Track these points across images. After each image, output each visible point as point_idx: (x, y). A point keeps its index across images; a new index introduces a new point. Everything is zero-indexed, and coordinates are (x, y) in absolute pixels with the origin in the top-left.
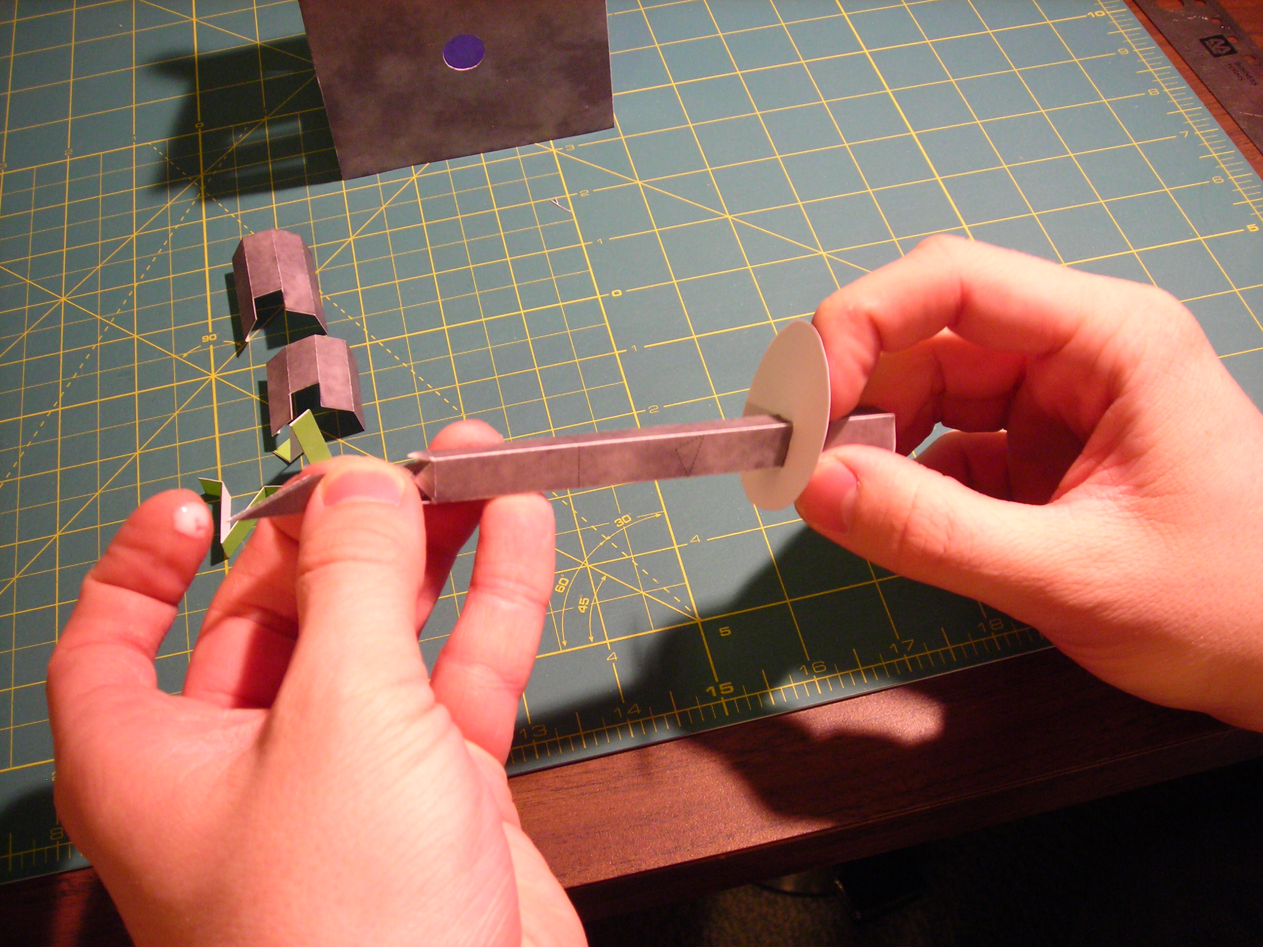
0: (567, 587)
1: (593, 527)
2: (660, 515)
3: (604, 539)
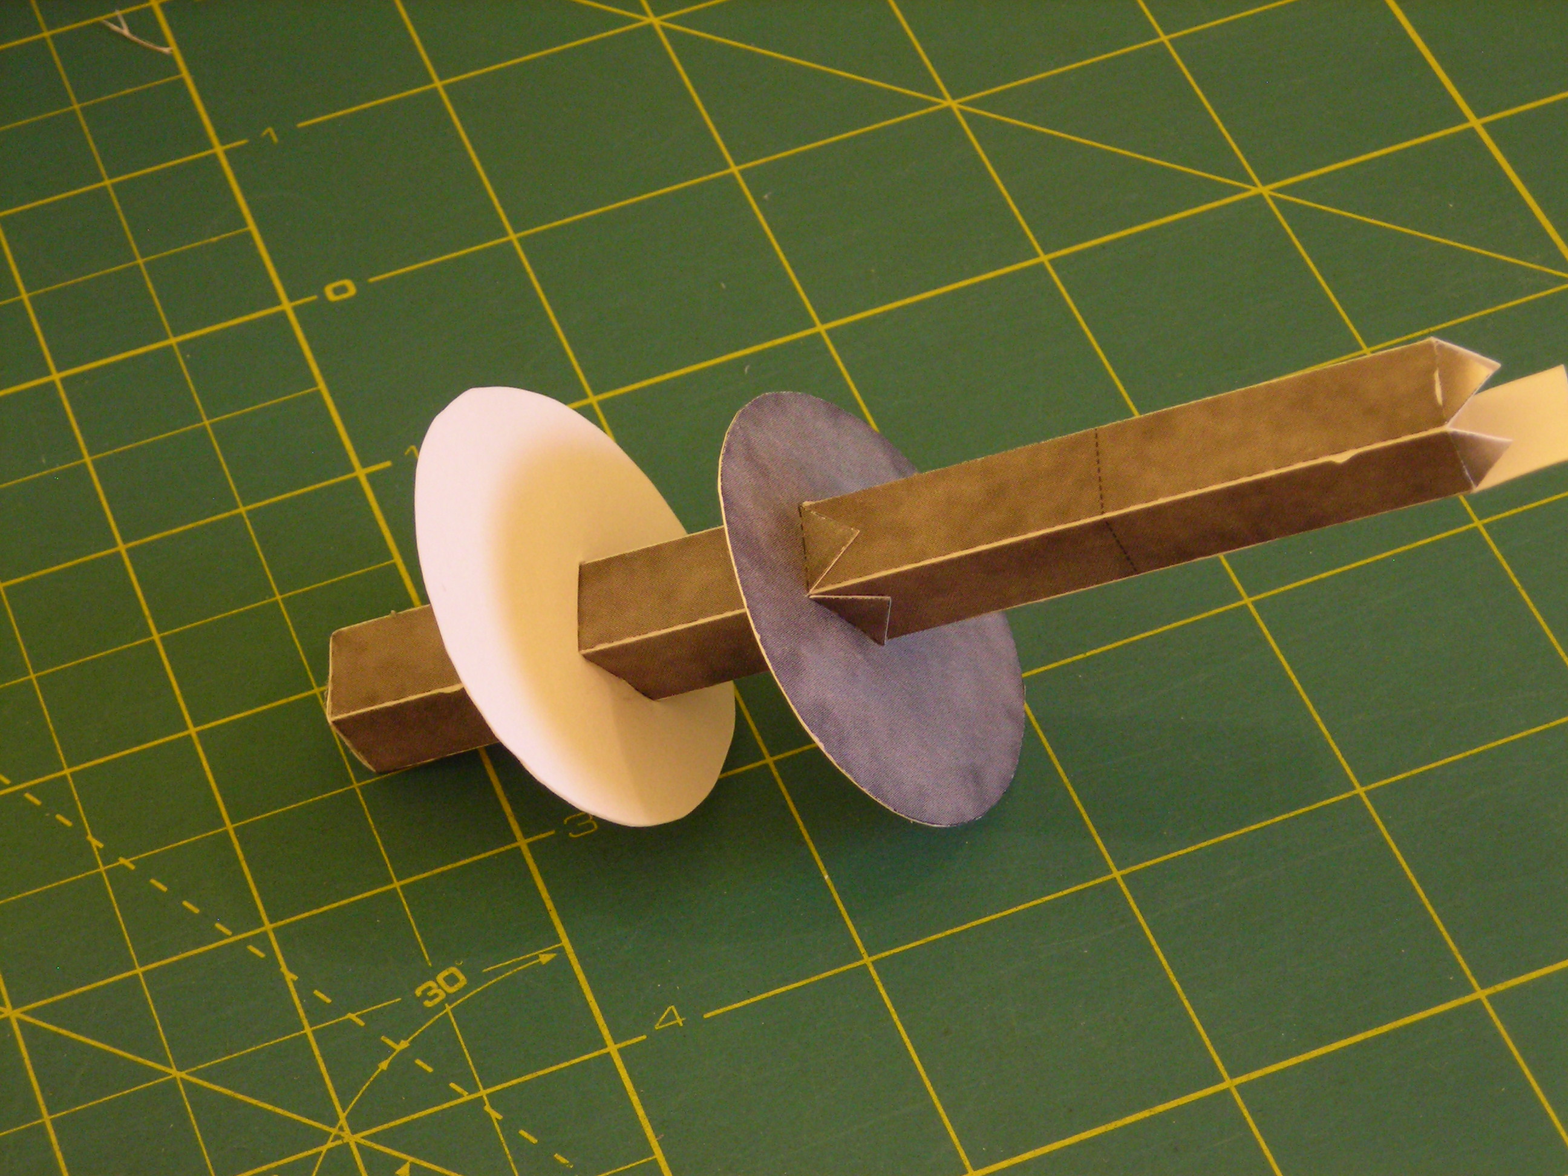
1: (352, 1016)
2: (553, 956)
3: (390, 1050)
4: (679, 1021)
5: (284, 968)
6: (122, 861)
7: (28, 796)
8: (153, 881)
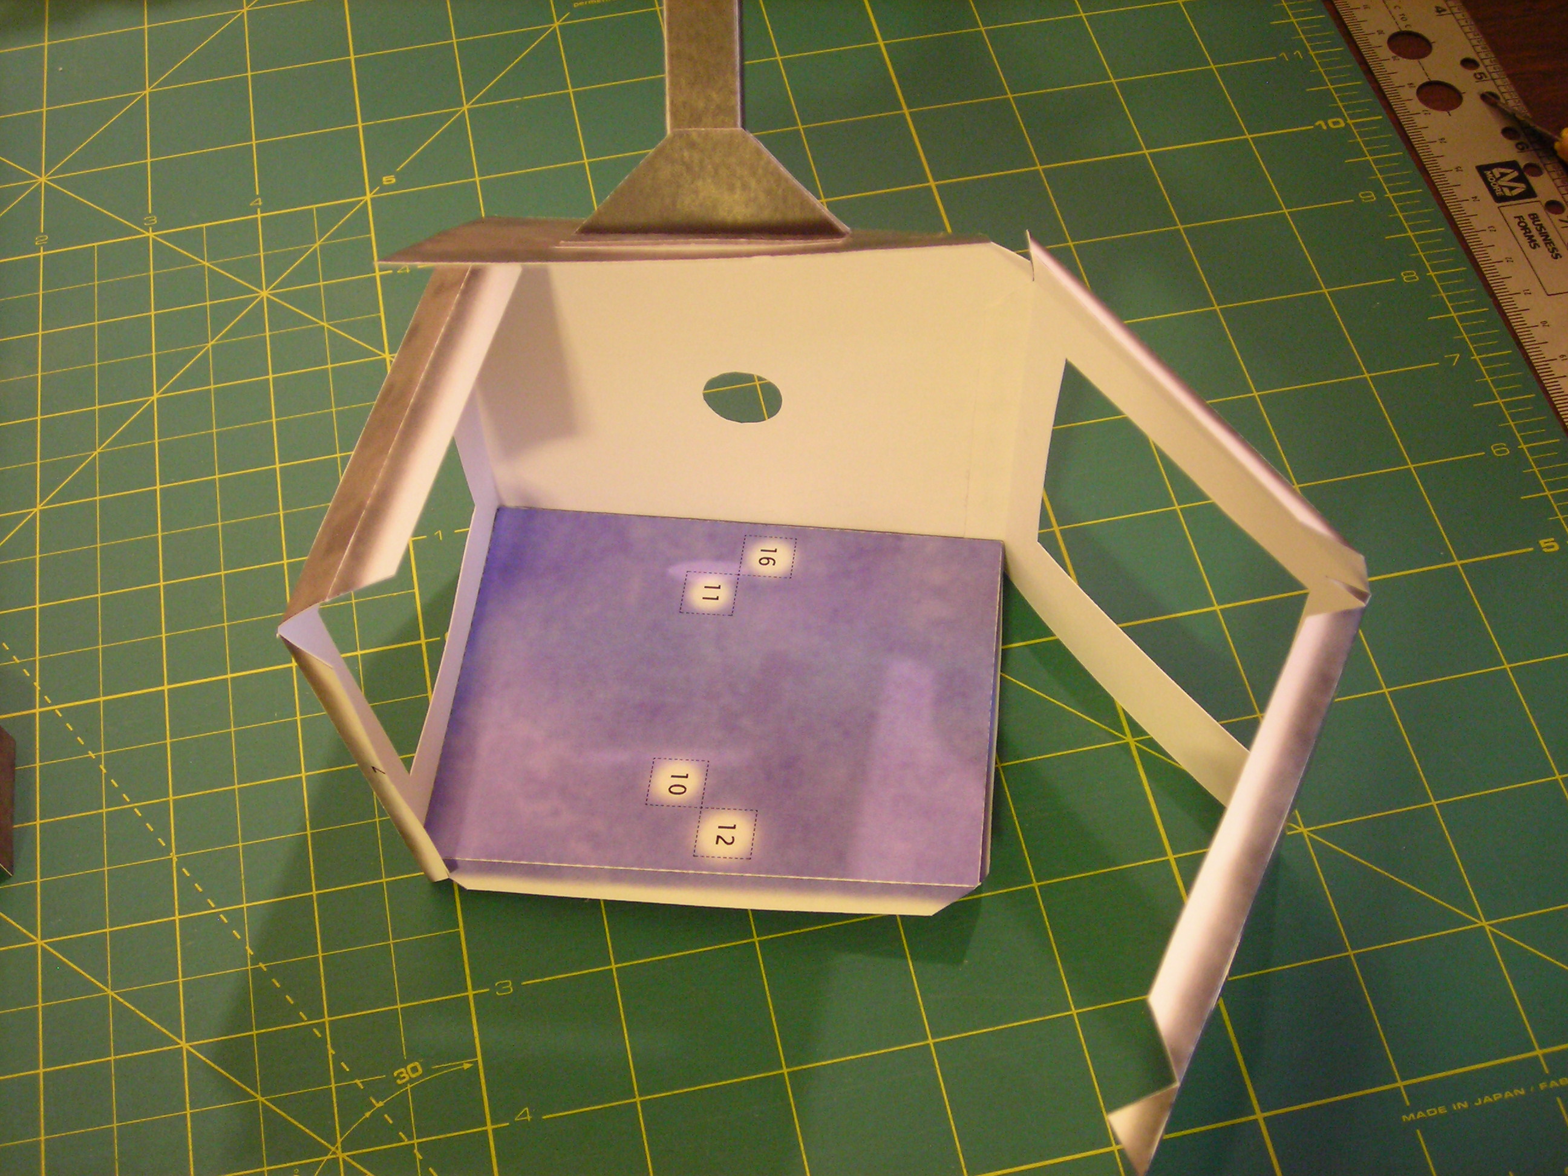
1: (358, 1081)
2: (471, 1065)
3: (373, 1106)
4: (529, 1118)
5: (329, 1046)
6: (261, 965)
7: (222, 916)
8: (274, 980)
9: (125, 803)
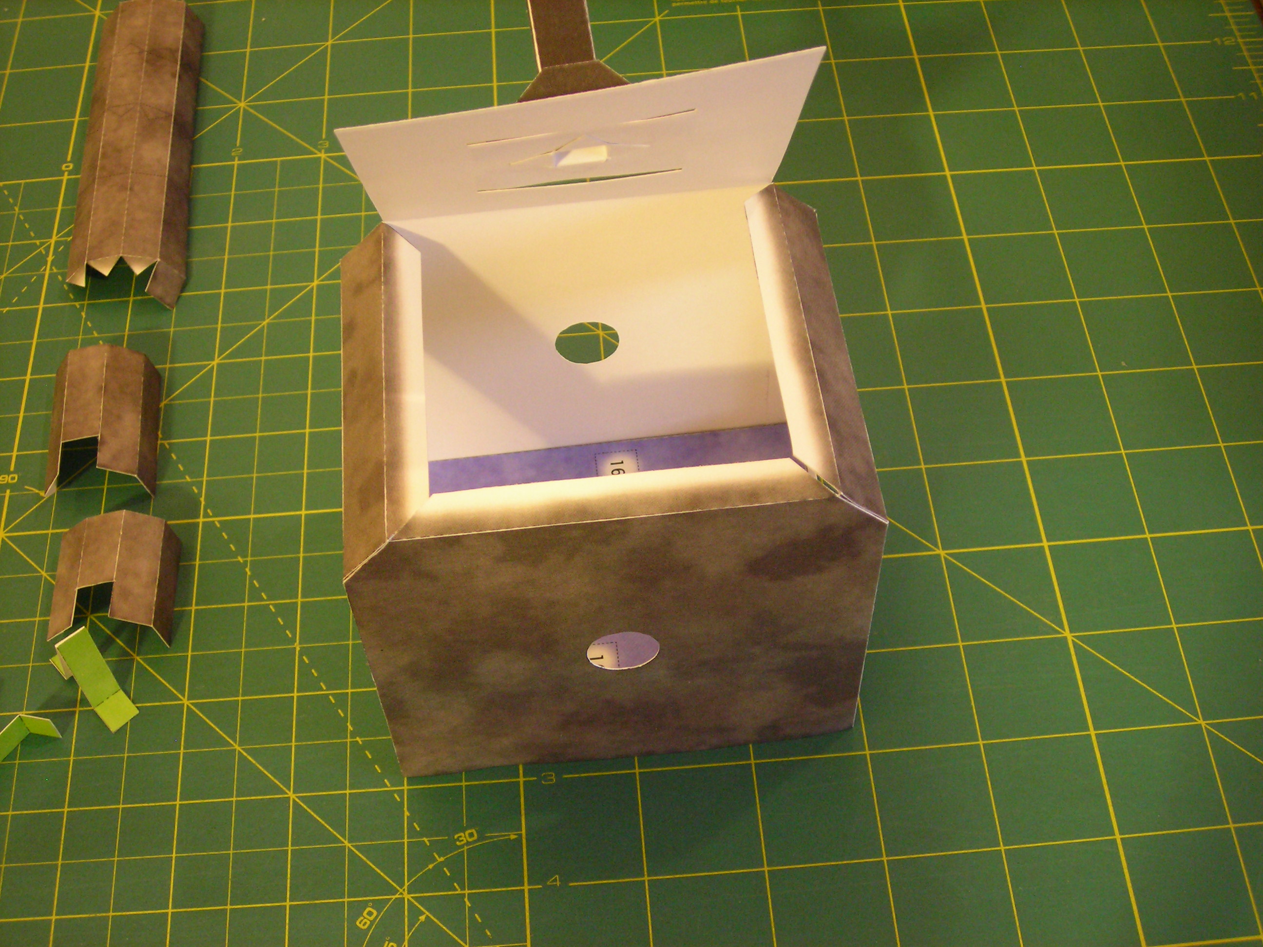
0: (372, 922)
1: (425, 839)
2: (516, 837)
3: (435, 860)
4: (558, 883)
5: (405, 809)
6: (358, 739)
7: (330, 697)
8: (367, 752)
9: (262, 599)
